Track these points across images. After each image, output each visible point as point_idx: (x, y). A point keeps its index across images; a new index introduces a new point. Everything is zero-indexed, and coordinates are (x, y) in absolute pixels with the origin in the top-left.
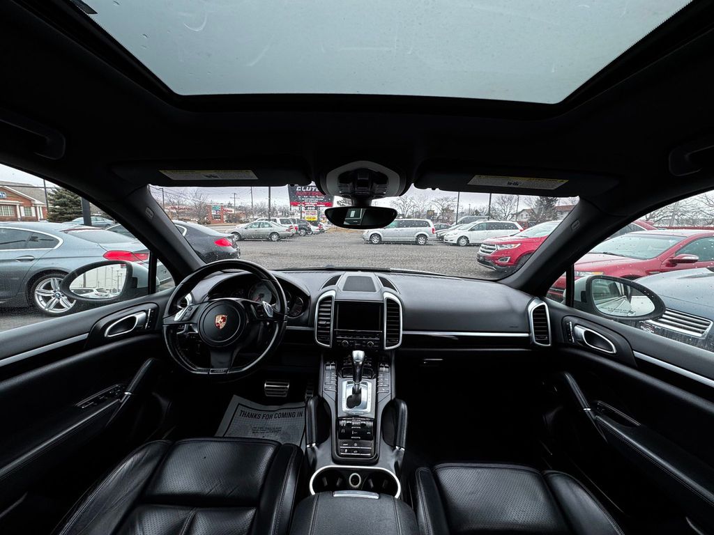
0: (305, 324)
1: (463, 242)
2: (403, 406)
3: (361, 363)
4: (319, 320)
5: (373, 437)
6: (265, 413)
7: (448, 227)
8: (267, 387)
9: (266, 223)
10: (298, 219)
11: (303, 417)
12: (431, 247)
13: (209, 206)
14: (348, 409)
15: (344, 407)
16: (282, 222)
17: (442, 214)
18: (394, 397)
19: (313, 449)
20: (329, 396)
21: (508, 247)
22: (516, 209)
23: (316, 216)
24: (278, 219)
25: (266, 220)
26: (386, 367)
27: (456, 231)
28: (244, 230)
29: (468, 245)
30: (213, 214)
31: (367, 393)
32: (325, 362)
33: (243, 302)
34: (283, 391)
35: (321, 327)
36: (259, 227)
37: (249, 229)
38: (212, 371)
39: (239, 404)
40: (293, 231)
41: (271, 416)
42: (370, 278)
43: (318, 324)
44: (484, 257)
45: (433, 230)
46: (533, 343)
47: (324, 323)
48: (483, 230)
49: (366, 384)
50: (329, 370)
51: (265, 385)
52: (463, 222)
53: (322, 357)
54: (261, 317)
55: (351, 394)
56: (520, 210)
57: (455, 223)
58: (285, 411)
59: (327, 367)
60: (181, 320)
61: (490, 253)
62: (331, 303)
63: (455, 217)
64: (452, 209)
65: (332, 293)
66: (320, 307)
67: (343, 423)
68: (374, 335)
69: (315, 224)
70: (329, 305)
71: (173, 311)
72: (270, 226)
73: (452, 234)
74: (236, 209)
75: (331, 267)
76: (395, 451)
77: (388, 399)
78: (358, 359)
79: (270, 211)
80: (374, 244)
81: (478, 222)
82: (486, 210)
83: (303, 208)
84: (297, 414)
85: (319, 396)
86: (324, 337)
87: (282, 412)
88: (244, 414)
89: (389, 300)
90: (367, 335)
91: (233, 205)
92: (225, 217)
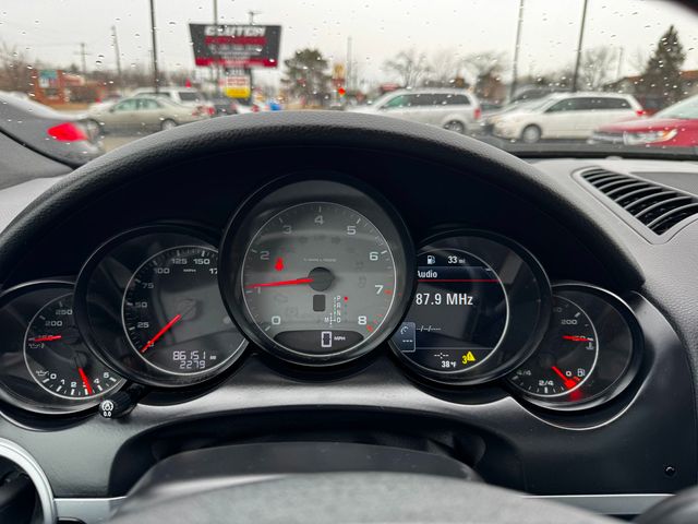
9: (152, 100)
13: (35, 71)
23: (246, 88)
24: (174, 93)
25: (151, 94)
28: (109, 115)
30: (42, 85)
36: (138, 108)
37: (119, 112)
45: (477, 111)
69: (246, 102)
72: (159, 105)
74: (88, 76)
79: (155, 76)
83: (221, 71)
91: (81, 69)
92: (67, 92)
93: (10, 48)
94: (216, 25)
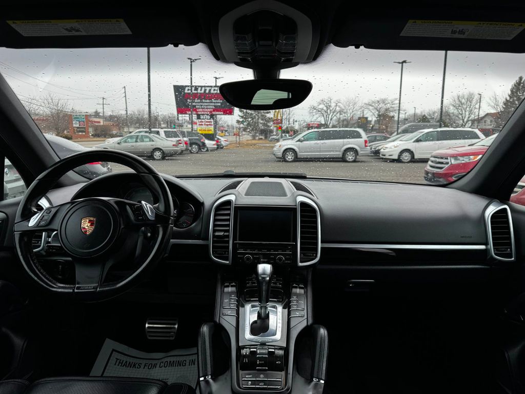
0: (198, 237)
1: (406, 157)
2: (323, 332)
3: (268, 279)
4: (214, 231)
5: (283, 367)
6: (147, 361)
7: (386, 138)
8: (148, 327)
9: (147, 137)
10: (188, 132)
11: (196, 365)
12: (363, 164)
13: (70, 116)
14: (253, 337)
15: (248, 335)
16: (168, 134)
17: (378, 122)
18: (310, 322)
19: (207, 382)
20: (228, 321)
21: (465, 160)
22: (477, 113)
23: (212, 128)
24: (162, 132)
25: (146, 132)
26: (300, 288)
27: (395, 143)
28: (117, 145)
29: (413, 160)
30: (74, 125)
31: (277, 318)
32: (223, 284)
33: (116, 202)
34: (170, 332)
35: (217, 239)
36: (136, 141)
37: (123, 145)
38: (78, 288)
39: (113, 350)
40: (182, 147)
41: (155, 366)
42: (280, 184)
43: (214, 236)
44: (433, 174)
45: (366, 142)
46: (492, 257)
47: (222, 234)
48: (432, 140)
49: (274, 307)
50: (228, 293)
51: (147, 325)
52: (406, 131)
53: (219, 277)
54: (138, 220)
55: (256, 319)
56: (482, 114)
57: (396, 133)
58: (172, 359)
59: (226, 290)
60: (38, 224)
61: (441, 168)
62: (229, 209)
63: (396, 125)
64: (392, 114)
65: (232, 198)
66: (215, 215)
67: (244, 352)
68: (284, 248)
69: (210, 137)
70: (228, 212)
71: (27, 214)
72: (151, 140)
73: (392, 147)
74: (106, 119)
75: (230, 173)
76: (313, 383)
77: (304, 324)
78: (264, 274)
79: (150, 121)
80: (288, 162)
81: (426, 131)
82: (437, 115)
83: (195, 116)
84: (188, 361)
85: (215, 322)
86: (221, 250)
87: (168, 359)
88: (120, 363)
89: (303, 204)
90: (276, 248)
91: (101, 114)
92: (91, 130)
93: (55, 101)
94: (192, 87)
